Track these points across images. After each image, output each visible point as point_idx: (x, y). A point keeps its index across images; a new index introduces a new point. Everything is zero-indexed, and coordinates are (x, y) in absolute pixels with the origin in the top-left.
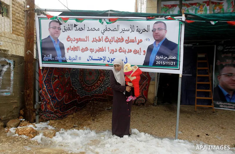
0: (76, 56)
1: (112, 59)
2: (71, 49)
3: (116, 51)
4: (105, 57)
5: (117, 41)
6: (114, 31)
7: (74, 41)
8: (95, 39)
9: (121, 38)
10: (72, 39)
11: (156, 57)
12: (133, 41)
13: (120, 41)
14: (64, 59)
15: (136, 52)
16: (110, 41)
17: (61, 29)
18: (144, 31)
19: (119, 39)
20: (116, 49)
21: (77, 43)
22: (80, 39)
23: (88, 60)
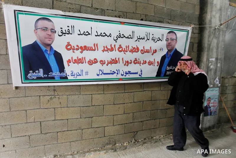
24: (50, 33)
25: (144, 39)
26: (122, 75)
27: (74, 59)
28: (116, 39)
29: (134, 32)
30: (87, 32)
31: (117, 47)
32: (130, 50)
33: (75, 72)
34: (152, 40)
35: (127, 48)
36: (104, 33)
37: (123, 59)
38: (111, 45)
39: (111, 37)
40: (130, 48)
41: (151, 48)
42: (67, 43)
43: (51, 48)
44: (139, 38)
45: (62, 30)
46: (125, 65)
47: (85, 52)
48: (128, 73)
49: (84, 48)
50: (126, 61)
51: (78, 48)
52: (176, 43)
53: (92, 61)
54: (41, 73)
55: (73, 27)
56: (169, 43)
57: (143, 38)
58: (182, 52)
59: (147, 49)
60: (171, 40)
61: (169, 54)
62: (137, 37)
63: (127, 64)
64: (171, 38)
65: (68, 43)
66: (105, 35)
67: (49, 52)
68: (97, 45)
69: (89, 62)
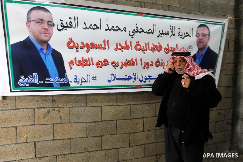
24: (46, 26)
25: (168, 34)
26: (141, 81)
27: (77, 60)
28: (132, 34)
29: (155, 26)
30: (95, 25)
31: (134, 44)
32: (150, 48)
33: (79, 77)
34: (178, 35)
35: (147, 46)
36: (117, 27)
37: (141, 60)
38: (126, 42)
39: (125, 31)
40: (151, 46)
41: (177, 45)
42: (69, 39)
43: (48, 46)
44: (161, 32)
45: (62, 23)
46: (144, 68)
47: (92, 51)
48: (148, 79)
49: (91, 46)
50: (145, 62)
51: (82, 45)
52: (209, 39)
53: (101, 62)
54: (35, 78)
55: (76, 19)
56: (200, 40)
57: (166, 33)
58: (216, 51)
59: (172, 47)
60: (202, 35)
61: (200, 53)
62: (160, 32)
63: (146, 67)
64: (202, 33)
65: (71, 39)
66: (117, 28)
67: (45, 51)
68: (108, 41)
69: (97, 63)
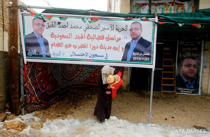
0: (60, 52)
1: (93, 55)
2: (55, 45)
3: (97, 48)
4: (87, 53)
5: (98, 39)
6: (95, 29)
7: (58, 37)
8: (78, 36)
9: (102, 36)
10: (56, 35)
11: (132, 53)
12: (112, 39)
13: (101, 39)
14: (48, 54)
15: (115, 49)
16: (92, 39)
17: (45, 26)
18: (122, 30)
19: (100, 36)
20: (97, 46)
21: (61, 39)
22: (63, 35)
23: (71, 56)
